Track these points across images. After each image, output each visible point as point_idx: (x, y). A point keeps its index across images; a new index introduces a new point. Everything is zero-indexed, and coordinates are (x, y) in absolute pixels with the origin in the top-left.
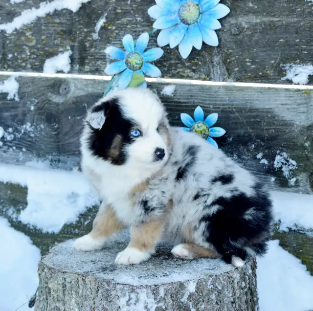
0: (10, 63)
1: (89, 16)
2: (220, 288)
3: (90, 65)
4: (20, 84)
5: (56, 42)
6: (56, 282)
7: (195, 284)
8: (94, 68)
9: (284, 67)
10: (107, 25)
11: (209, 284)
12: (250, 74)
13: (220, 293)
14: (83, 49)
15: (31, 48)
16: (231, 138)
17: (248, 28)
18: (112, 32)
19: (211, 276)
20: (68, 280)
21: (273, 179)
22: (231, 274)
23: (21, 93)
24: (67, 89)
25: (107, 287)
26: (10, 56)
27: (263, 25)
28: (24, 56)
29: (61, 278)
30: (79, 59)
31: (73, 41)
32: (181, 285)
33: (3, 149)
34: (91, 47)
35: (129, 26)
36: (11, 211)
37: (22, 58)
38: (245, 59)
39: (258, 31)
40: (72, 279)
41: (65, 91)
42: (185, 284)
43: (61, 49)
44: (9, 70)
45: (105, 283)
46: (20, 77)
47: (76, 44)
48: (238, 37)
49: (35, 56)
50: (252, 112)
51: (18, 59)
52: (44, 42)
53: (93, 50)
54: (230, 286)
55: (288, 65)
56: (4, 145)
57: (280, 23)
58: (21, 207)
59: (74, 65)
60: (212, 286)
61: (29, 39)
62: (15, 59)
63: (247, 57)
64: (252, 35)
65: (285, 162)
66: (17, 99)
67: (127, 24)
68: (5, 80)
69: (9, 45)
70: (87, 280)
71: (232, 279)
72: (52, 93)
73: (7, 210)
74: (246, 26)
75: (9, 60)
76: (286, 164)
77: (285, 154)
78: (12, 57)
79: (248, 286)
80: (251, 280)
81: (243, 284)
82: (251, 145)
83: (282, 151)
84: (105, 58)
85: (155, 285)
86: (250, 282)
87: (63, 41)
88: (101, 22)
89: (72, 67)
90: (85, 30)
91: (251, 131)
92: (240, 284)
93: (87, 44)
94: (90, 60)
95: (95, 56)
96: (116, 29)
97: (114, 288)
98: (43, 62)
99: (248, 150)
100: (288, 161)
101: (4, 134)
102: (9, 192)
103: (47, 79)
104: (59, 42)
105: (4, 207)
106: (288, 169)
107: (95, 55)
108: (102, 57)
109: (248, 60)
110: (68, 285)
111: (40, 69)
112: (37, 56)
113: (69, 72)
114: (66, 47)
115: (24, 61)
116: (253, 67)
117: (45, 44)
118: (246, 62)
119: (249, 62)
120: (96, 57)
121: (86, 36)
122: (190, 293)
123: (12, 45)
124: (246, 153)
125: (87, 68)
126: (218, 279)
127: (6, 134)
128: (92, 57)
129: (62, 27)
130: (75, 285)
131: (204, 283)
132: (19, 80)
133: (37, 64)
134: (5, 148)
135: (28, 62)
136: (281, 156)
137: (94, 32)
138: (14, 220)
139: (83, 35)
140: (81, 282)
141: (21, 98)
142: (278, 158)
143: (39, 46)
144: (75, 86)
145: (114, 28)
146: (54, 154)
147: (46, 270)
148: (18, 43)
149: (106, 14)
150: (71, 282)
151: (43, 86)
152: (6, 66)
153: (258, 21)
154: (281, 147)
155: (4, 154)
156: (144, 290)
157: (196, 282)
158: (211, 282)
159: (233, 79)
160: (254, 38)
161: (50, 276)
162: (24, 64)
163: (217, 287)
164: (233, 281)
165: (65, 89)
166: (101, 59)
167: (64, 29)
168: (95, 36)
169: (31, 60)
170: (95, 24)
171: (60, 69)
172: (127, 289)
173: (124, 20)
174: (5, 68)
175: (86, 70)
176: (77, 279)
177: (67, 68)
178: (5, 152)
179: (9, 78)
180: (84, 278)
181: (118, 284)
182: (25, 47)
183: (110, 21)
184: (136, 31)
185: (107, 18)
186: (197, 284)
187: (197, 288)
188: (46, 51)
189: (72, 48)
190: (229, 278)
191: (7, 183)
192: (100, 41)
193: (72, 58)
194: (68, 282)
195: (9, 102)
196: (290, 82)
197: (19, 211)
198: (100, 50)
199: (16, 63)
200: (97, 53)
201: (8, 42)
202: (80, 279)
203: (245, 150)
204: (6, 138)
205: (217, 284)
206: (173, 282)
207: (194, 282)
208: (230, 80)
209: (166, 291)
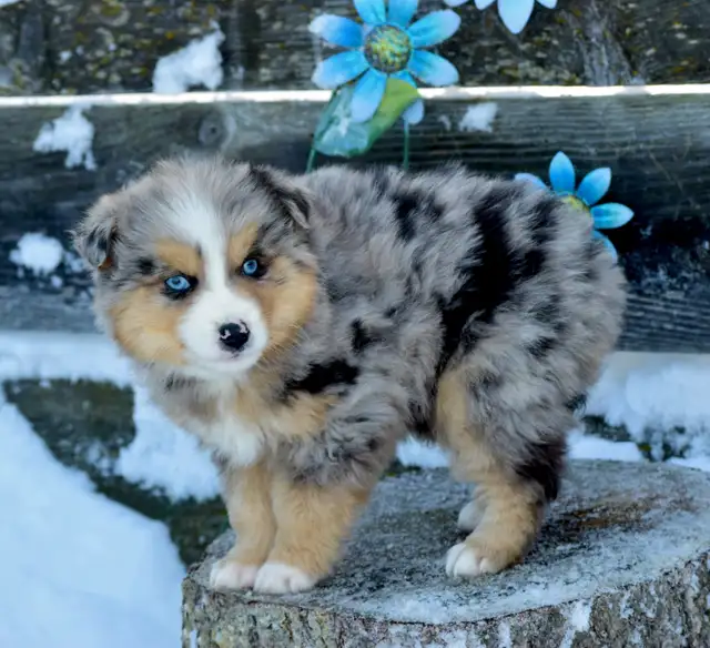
0: (66, 73)
2: (651, 615)
3: (274, 64)
4: (96, 126)
5: (181, 12)
6: (231, 628)
7: (588, 610)
8: (282, 74)
11: (623, 606)
12: (685, 63)
13: (652, 627)
14: (251, 25)
15: (116, 31)
16: (650, 228)
19: (626, 586)
20: (263, 621)
22: (677, 578)
23: (99, 148)
24: (219, 132)
25: (365, 634)
26: (65, 55)
28: (100, 53)
29: (245, 618)
30: (242, 51)
31: (226, 6)
32: (554, 615)
33: (61, 297)
34: (272, 18)
36: (94, 453)
37: (97, 60)
38: (670, 23)
40: (273, 620)
41: (212, 138)
42: (561, 612)
43: (195, 30)
44: (64, 91)
45: (358, 624)
46: (95, 108)
47: (233, 14)
49: (129, 52)
50: (698, 159)
51: (87, 62)
52: (151, 14)
53: (277, 26)
54: (676, 607)
56: (66, 284)
58: (120, 441)
59: (232, 69)
60: (630, 612)
61: (111, 8)
62: (77, 62)
63: (678, 19)
66: (90, 164)
68: (56, 117)
69: (62, 29)
70: (311, 618)
71: (681, 590)
72: (179, 143)
73: (85, 450)
75: (64, 67)
78: (71, 60)
82: (701, 243)
84: (311, 46)
85: (487, 620)
87: (197, 9)
89: (227, 73)
91: (698, 207)
92: (701, 601)
93: (262, 13)
94: (273, 55)
95: (282, 42)
97: (382, 636)
98: (151, 66)
99: (694, 257)
101: (64, 258)
102: (86, 405)
103: (165, 109)
104: (189, 11)
105: (75, 442)
107: (282, 38)
108: (303, 43)
109: (677, 26)
110: (264, 635)
111: (145, 84)
112: (135, 50)
113: (222, 87)
114: (207, 24)
115: (102, 67)
116: (693, 42)
117: (152, 21)
118: (675, 31)
119: (681, 31)
120: (289, 43)
122: (577, 633)
123: (68, 27)
124: (691, 265)
125: (265, 73)
126: (645, 593)
127: (69, 257)
128: (278, 46)
130: (281, 633)
131: (611, 606)
132: (92, 115)
133: (136, 71)
134: (69, 292)
135: (113, 69)
138: (106, 474)
140: (296, 624)
141: (101, 162)
143: (138, 25)
144: (238, 122)
147: (205, 600)
148: (84, 21)
150: (270, 627)
151: (156, 128)
152: (56, 82)
155: (68, 309)
156: (461, 634)
157: (591, 604)
158: (628, 601)
159: (645, 77)
161: (216, 614)
162: (101, 75)
163: (643, 614)
164: (683, 595)
165: (214, 131)
166: (300, 48)
169: (120, 64)
171: (195, 82)
172: (417, 634)
174: (53, 87)
175: (264, 79)
176: (287, 617)
177: (215, 78)
178: (69, 302)
179: (67, 114)
180: (303, 613)
181: (393, 622)
182: (101, 30)
186: (593, 609)
187: (594, 618)
188: (158, 37)
189: (224, 25)
190: (673, 587)
191: (80, 381)
192: (296, 1)
193: (225, 52)
194: (263, 628)
195: (69, 174)
197: (114, 451)
198: (297, 25)
199: (82, 73)
200: (288, 34)
201: (57, 20)
202: (294, 616)
203: (688, 257)
204: (70, 267)
205: (642, 606)
206: (533, 608)
207: (585, 604)
208: (635, 81)
209: (517, 631)
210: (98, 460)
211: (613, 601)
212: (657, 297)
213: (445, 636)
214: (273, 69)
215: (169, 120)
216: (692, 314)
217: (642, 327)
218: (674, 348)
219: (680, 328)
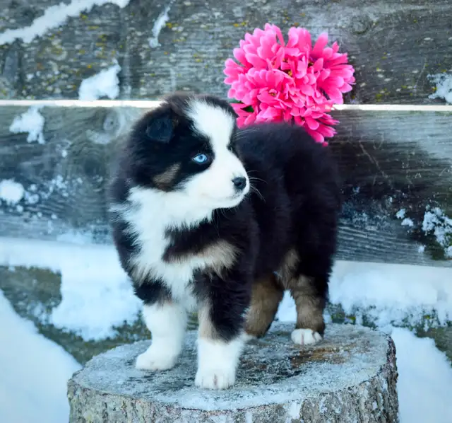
0: (30, 87)
1: (144, 13)
2: (337, 411)
3: (148, 85)
4: (46, 118)
5: (96, 53)
6: (93, 409)
7: (300, 407)
8: (153, 91)
9: (433, 79)
10: (169, 24)
11: (321, 406)
12: (382, 92)
13: (338, 419)
14: (136, 62)
15: (59, 63)
16: (358, 188)
17: (378, 23)
18: (179, 35)
19: (324, 394)
20: (111, 406)
21: (421, 248)
22: (355, 391)
23: (47, 132)
24: (115, 124)
25: (167, 415)
26: (30, 77)
27: (400, 18)
28: (49, 76)
29: (101, 404)
30: (131, 77)
31: (122, 50)
32: (279, 409)
33: (22, 217)
34: (148, 58)
35: (202, 26)
37: (48, 80)
38: (375, 68)
39: (393, 26)
40: (116, 405)
41: (111, 127)
42: (284, 407)
43: (104, 64)
44: (28, 97)
45: (163, 408)
46: (46, 108)
47: (126, 56)
48: (364, 36)
49: (66, 76)
50: (388, 148)
51: (42, 80)
52: (79, 54)
53: (151, 63)
54: (354, 408)
55: (439, 75)
56: (25, 210)
57: (424, 14)
58: (53, 303)
59: (124, 88)
60: (326, 409)
61: (57, 50)
62: (37, 80)
63: (378, 66)
64: (385, 32)
65: (438, 222)
66: (41, 141)
67: (200, 23)
68: (23, 112)
69: (29, 61)
70: (138, 406)
71: (357, 398)
72: (92, 130)
73: (33, 308)
74: (375, 20)
75: (29, 84)
76: (439, 225)
77: (437, 210)
78: (33, 79)
79: (382, 409)
80: (386, 399)
81: (375, 406)
82: (388, 198)
83: (433, 205)
84: (169, 75)
85: (239, 410)
86: (384, 402)
87: (105, 52)
88: (161, 21)
89: (121, 90)
90: (139, 34)
91: (387, 177)
92: (369, 405)
93: (143, 55)
94: (147, 80)
95: (154, 72)
96: (184, 31)
97: (177, 416)
98: (78, 84)
99: (384, 207)
100: (443, 221)
101: (24, 194)
102: (35, 281)
103: (85, 110)
104: (101, 53)
105: (27, 303)
106: (443, 233)
107: (153, 70)
108: (165, 74)
109: (379, 70)
110: (111, 414)
111: (74, 95)
112: (70, 75)
113: (117, 98)
114: (111, 61)
115: (50, 84)
116: (387, 80)
117: (80, 58)
118: (377, 73)
119: (380, 73)
120: (156, 73)
121: (140, 44)
122: (292, 420)
123: (33, 60)
124: (382, 211)
125: (143, 90)
126: (334, 399)
127: (27, 194)
128: (150, 75)
129: (104, 30)
130: (121, 413)
131: (313, 405)
132: (43, 112)
133: (69, 87)
134: (27, 215)
135: (56, 85)
136: (433, 213)
137: (152, 36)
139: (136, 41)
140: (129, 408)
141: (47, 140)
142: (428, 216)
143: (72, 60)
144: (126, 119)
145: (181, 29)
146: (98, 221)
147: (78, 393)
148: (41, 57)
149: (168, 9)
150: (114, 409)
151: (80, 121)
152: (24, 92)
153: (393, 11)
154: (433, 199)
155: (26, 225)
156: (223, 417)
157: (302, 403)
158: (324, 403)
159: (359, 100)
160: (388, 38)
161: (85, 401)
162: (50, 88)
163: (333, 411)
164: (358, 401)
165: (112, 123)
166: (164, 76)
167: (108, 33)
168: (154, 42)
169: (61, 83)
170: (152, 25)
171: (103, 94)
172: (197, 416)
173: (196, 17)
174: (22, 95)
175: (142, 94)
176: (124, 404)
177: (114, 92)
178: (26, 221)
179: (29, 111)
180: (133, 402)
181: (183, 409)
182: (51, 62)
183: (174, 18)
184: (213, 33)
185: (169, 14)
186: (303, 406)
187: (303, 412)
188: (84, 67)
189: (121, 61)
190: (352, 396)
191: (32, 268)
192: (162, 49)
193: (120, 77)
194: (111, 409)
195: (30, 145)
196: (442, 101)
197: (49, 309)
198: (161, 63)
199: (39, 87)
200: (157, 68)
201: (26, 56)
202: (128, 403)
203: (380, 205)
204: (27, 200)
205: (333, 406)
206: (267, 404)
207: (298, 403)
208: (353, 101)
209: (256, 417)
210: (40, 315)
211: (315, 402)
212: (362, 229)
213: (213, 418)
214: (147, 88)
215: (87, 116)
216: (382, 240)
217: (352, 246)
218: (370, 259)
219: (375, 248)
